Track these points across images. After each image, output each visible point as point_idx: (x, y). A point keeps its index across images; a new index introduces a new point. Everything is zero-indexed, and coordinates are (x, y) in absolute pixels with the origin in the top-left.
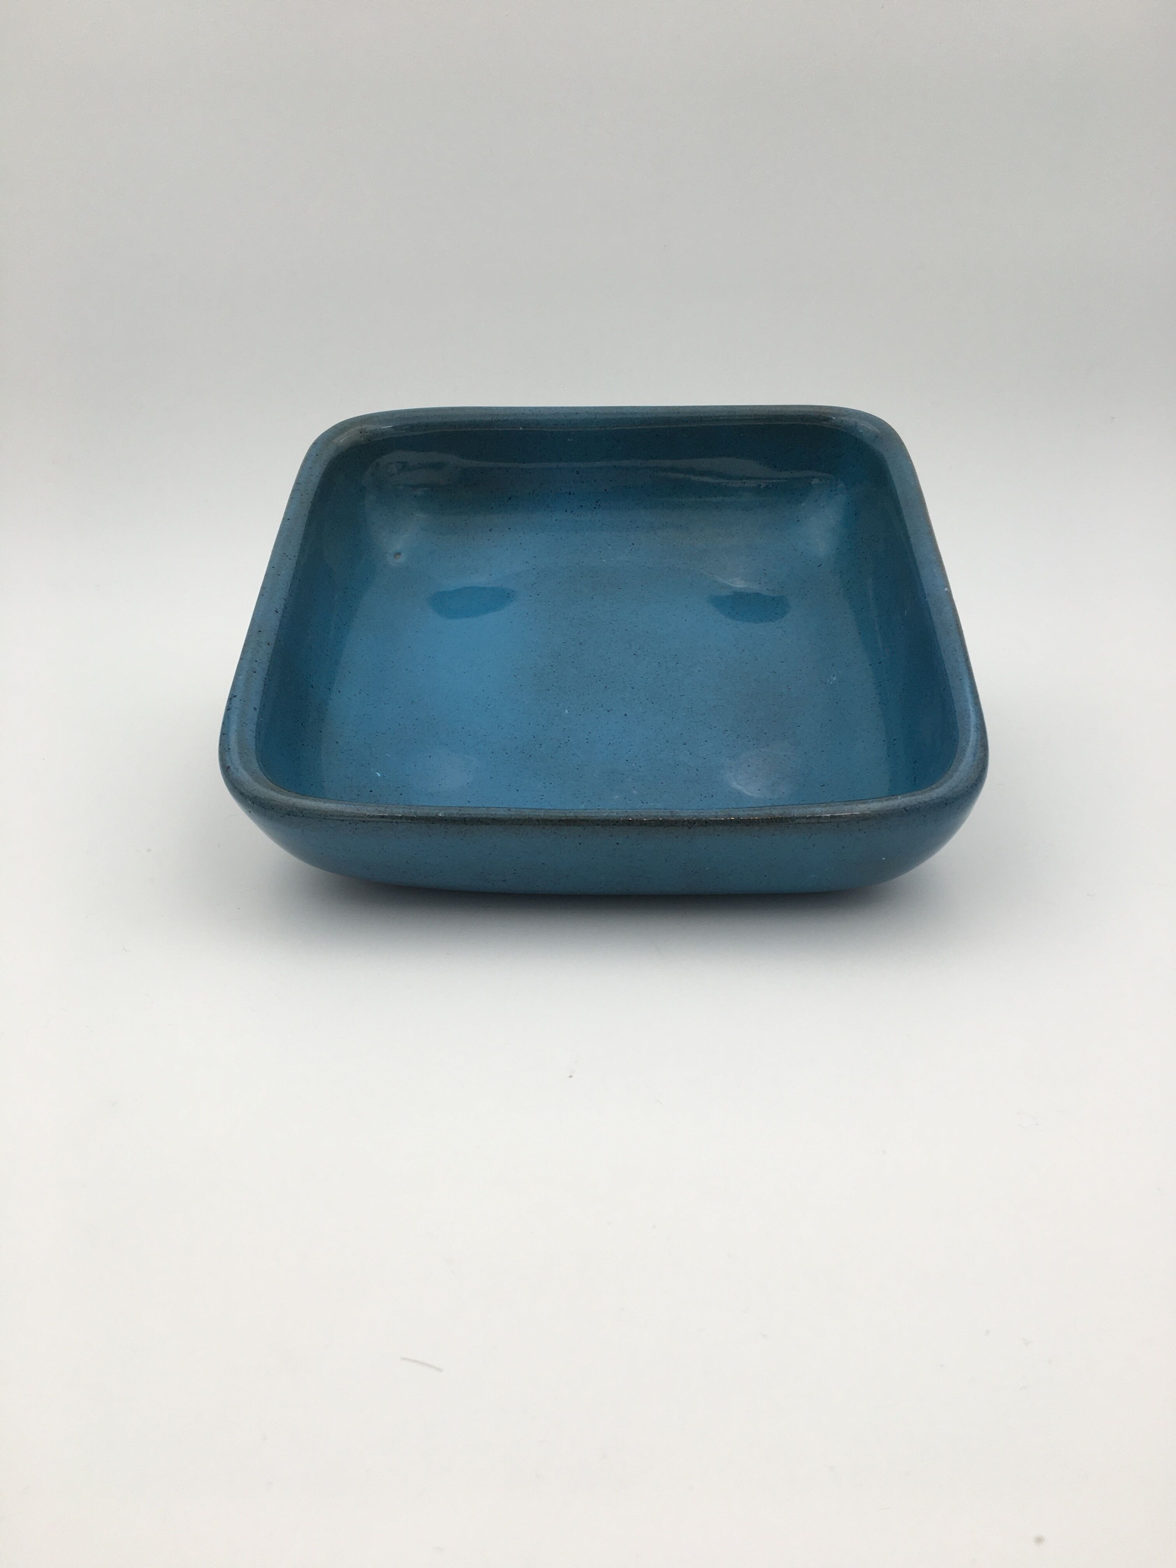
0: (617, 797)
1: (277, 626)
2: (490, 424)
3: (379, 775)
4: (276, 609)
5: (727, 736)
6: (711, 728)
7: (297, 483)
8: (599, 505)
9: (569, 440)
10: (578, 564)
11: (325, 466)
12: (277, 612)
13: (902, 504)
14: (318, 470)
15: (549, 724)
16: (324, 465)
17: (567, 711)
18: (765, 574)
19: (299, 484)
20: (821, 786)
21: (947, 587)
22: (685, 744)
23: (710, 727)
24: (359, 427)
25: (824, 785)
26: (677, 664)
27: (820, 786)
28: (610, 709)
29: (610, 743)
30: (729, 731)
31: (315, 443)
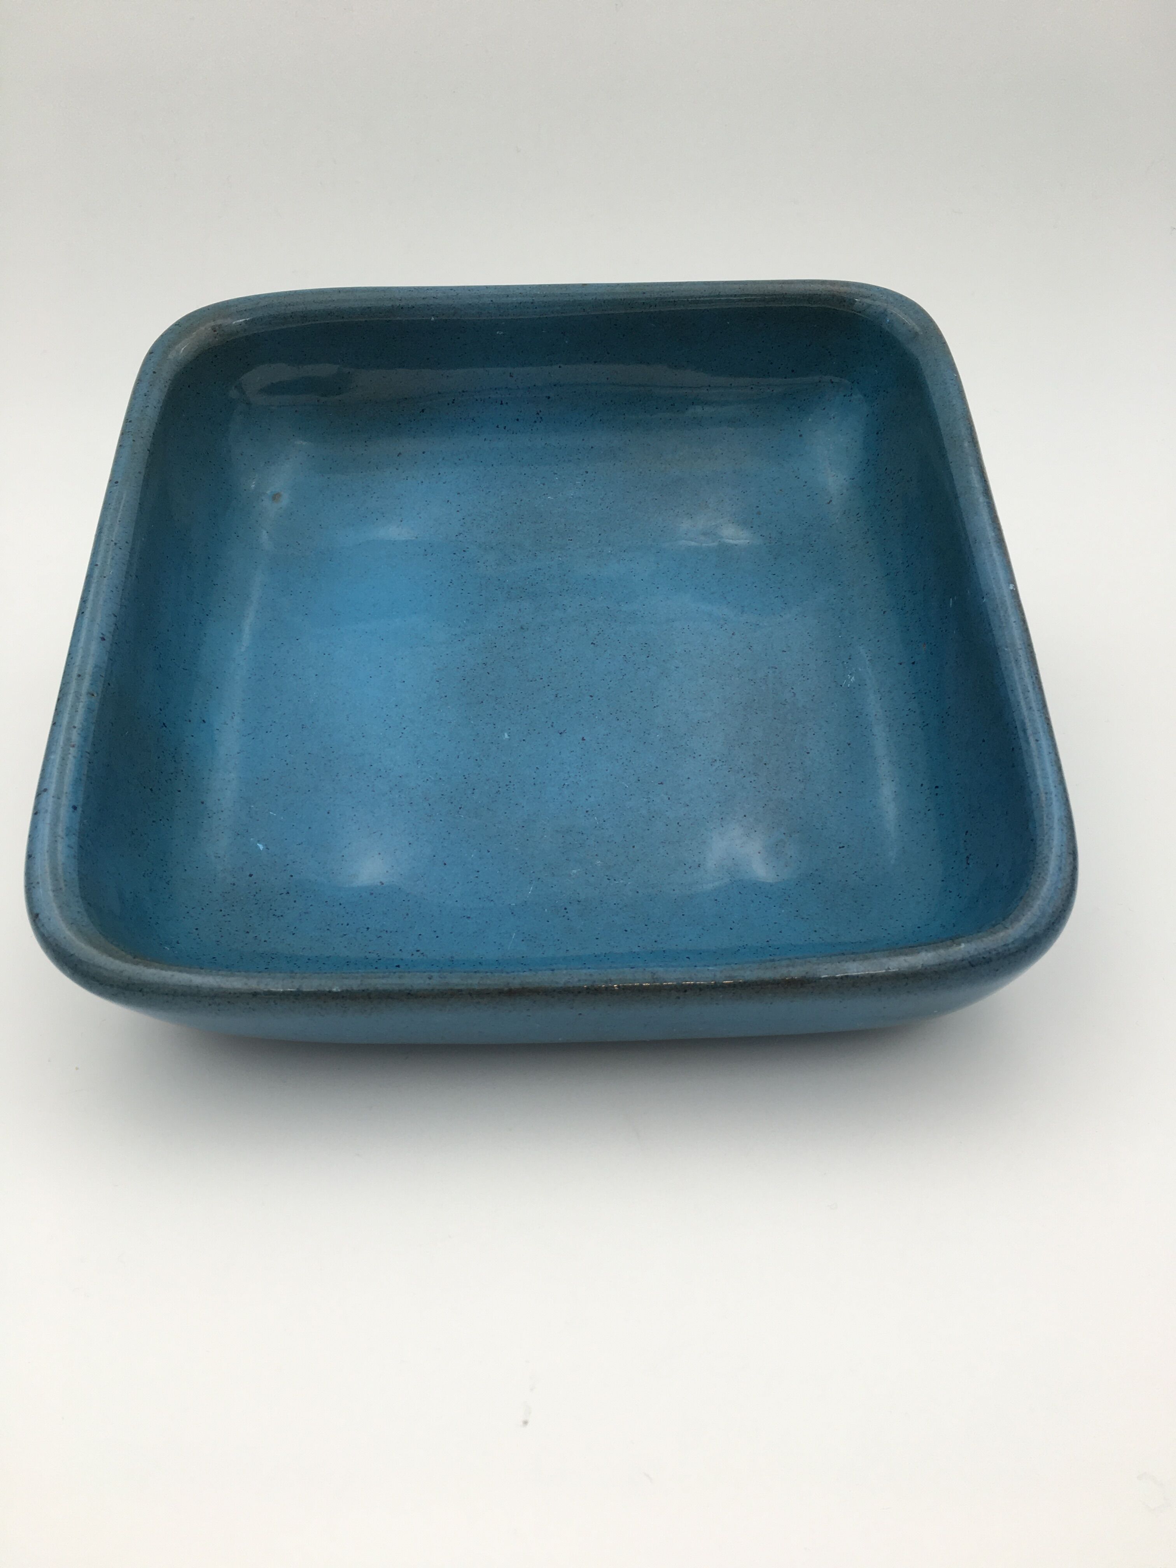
0: (575, 871)
1: (104, 662)
2: (392, 310)
3: (261, 847)
4: (102, 634)
5: (716, 769)
6: (694, 757)
7: (128, 421)
8: (541, 418)
9: (498, 333)
10: (516, 503)
11: (166, 389)
12: (104, 640)
13: (947, 443)
14: (157, 395)
15: (484, 756)
16: (165, 386)
17: (506, 736)
18: (759, 513)
19: (130, 421)
20: (840, 848)
21: (1013, 584)
22: (662, 783)
23: (694, 755)
24: (212, 324)
25: (843, 847)
26: (648, 657)
27: (838, 847)
28: (562, 731)
29: (564, 785)
30: (718, 761)
31: (151, 353)
